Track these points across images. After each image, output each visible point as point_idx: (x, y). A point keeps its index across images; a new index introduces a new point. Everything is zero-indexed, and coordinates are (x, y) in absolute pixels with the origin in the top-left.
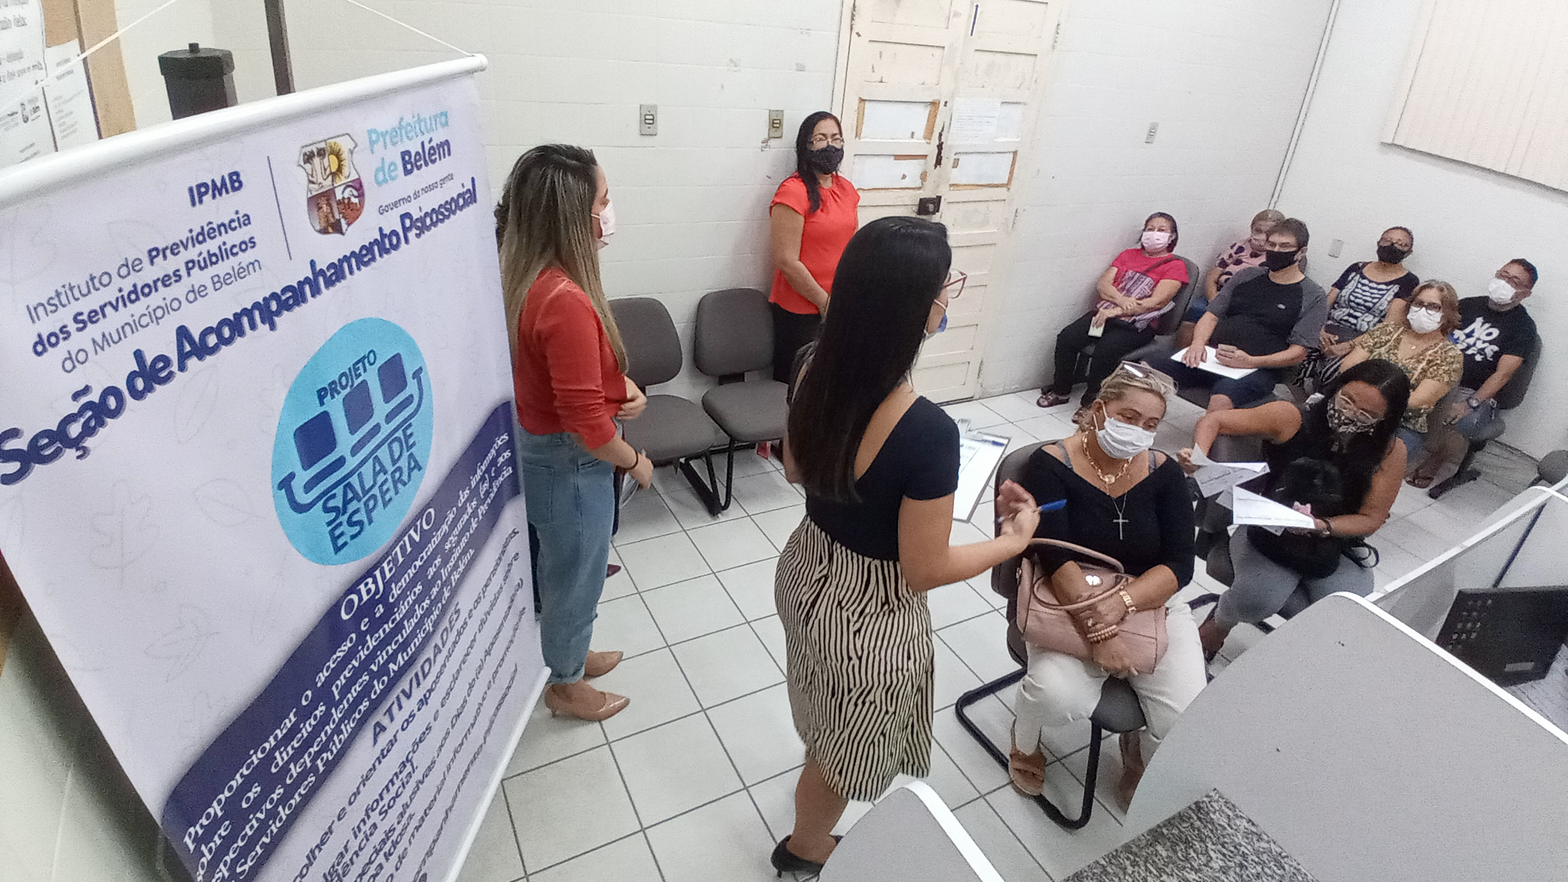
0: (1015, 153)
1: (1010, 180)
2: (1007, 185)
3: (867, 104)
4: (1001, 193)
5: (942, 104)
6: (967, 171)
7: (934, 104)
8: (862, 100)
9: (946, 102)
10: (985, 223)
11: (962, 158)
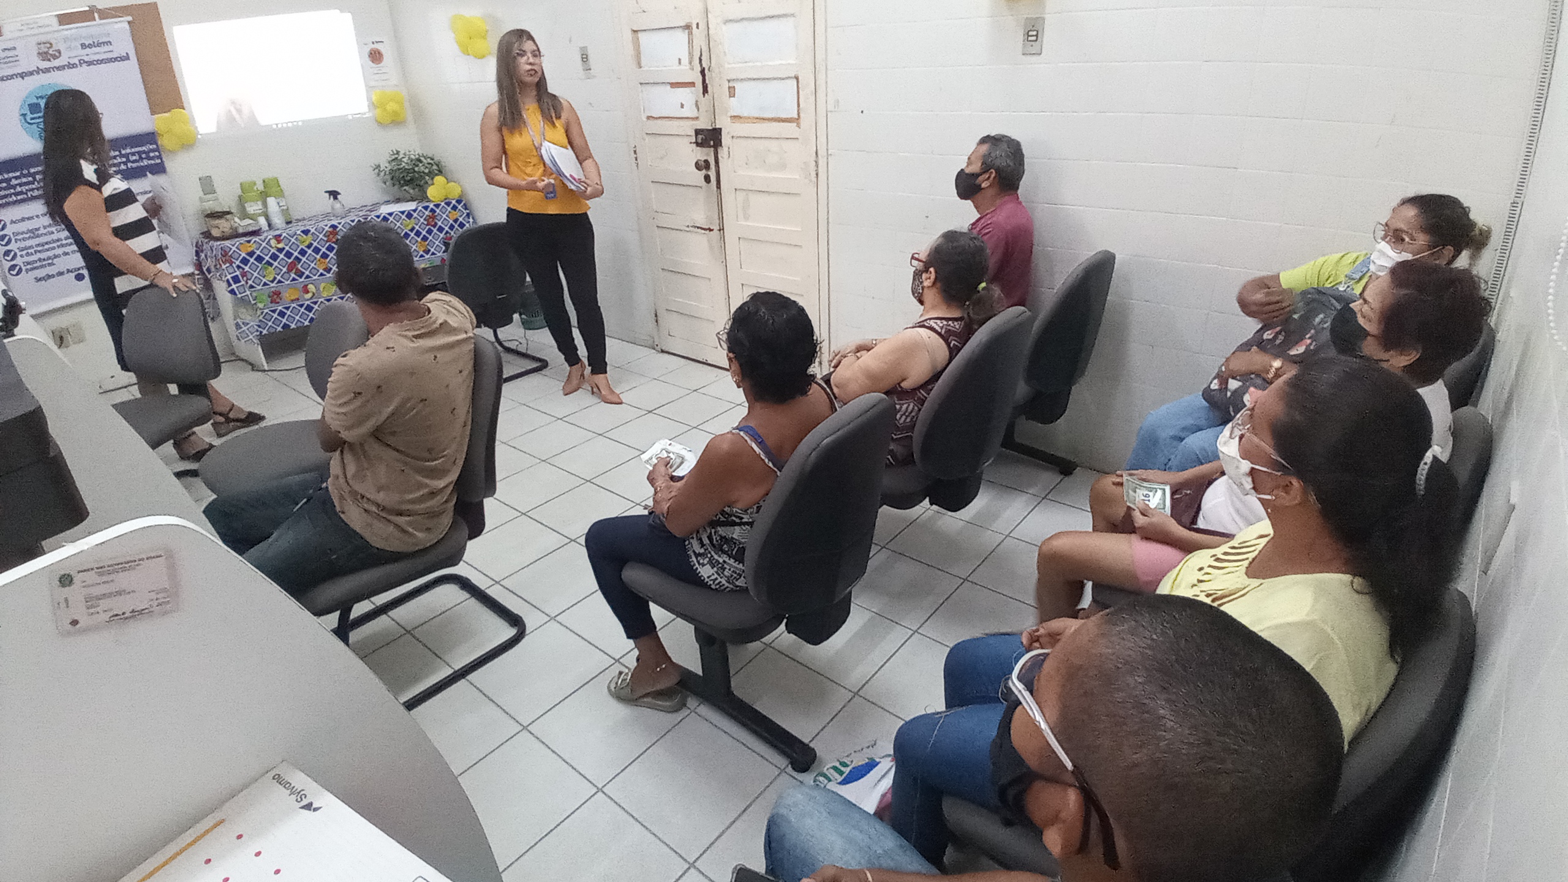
0: (797, 78)
1: (799, 114)
2: (796, 120)
3: (640, 35)
4: (790, 129)
5: (694, 26)
6: (746, 101)
7: (688, 27)
8: (635, 31)
9: (698, 24)
10: (783, 167)
11: (737, 86)
